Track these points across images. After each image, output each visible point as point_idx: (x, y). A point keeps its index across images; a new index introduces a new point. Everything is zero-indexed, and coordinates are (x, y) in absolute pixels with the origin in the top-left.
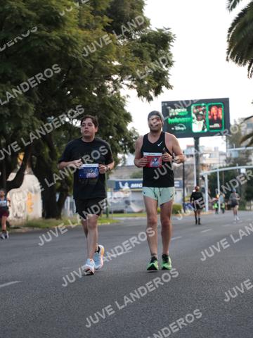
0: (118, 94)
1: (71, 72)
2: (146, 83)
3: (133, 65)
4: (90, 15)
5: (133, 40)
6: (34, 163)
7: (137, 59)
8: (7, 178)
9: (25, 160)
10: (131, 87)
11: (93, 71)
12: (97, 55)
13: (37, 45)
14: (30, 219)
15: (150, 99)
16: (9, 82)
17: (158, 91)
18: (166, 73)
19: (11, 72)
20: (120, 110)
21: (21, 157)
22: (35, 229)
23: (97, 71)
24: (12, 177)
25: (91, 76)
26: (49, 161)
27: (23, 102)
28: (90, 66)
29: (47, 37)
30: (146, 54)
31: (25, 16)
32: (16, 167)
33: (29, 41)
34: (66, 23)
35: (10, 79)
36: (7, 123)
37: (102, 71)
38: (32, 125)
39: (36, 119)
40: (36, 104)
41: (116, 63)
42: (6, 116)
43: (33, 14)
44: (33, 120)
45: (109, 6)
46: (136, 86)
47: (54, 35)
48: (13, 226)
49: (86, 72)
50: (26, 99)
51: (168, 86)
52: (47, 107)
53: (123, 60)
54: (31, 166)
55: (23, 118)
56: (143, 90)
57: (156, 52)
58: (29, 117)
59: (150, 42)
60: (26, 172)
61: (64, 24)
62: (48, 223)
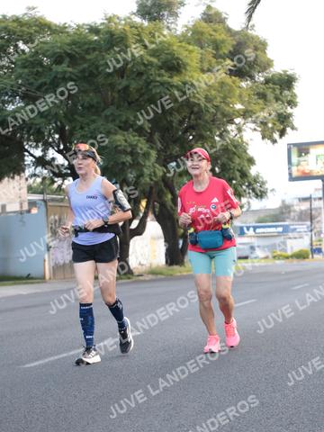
0: (241, 137)
1: (193, 117)
2: (270, 125)
3: (257, 107)
4: (211, 58)
5: (255, 82)
6: (157, 210)
7: (261, 101)
8: (130, 225)
9: (147, 207)
10: (255, 130)
11: (216, 115)
12: (219, 99)
13: (158, 91)
14: (154, 266)
15: (274, 141)
16: (131, 129)
17: (282, 133)
18: (290, 115)
19: (132, 119)
20: (244, 154)
21: (144, 203)
22: (159, 276)
23: (219, 116)
24: (135, 224)
25: (213, 121)
26: (172, 208)
27: (145, 149)
28: (212, 110)
29: (169, 83)
30: (270, 96)
31: (146, 62)
32: (138, 214)
33: (150, 87)
34: (188, 68)
35: (132, 126)
36: (129, 170)
37: (224, 115)
38: (154, 172)
39: (157, 166)
40: (158, 151)
41: (239, 106)
42: (128, 164)
43: (154, 60)
44: (154, 167)
45: (232, 49)
46: (259, 129)
47: (176, 80)
48: (136, 274)
49: (208, 117)
50: (148, 146)
51: (293, 128)
52: (168, 153)
53: (246, 103)
54: (154, 213)
55: (144, 166)
56: (267, 133)
57: (281, 93)
58: (151, 164)
59: (274, 84)
60: (149, 219)
61: (186, 69)
62: (172, 270)
